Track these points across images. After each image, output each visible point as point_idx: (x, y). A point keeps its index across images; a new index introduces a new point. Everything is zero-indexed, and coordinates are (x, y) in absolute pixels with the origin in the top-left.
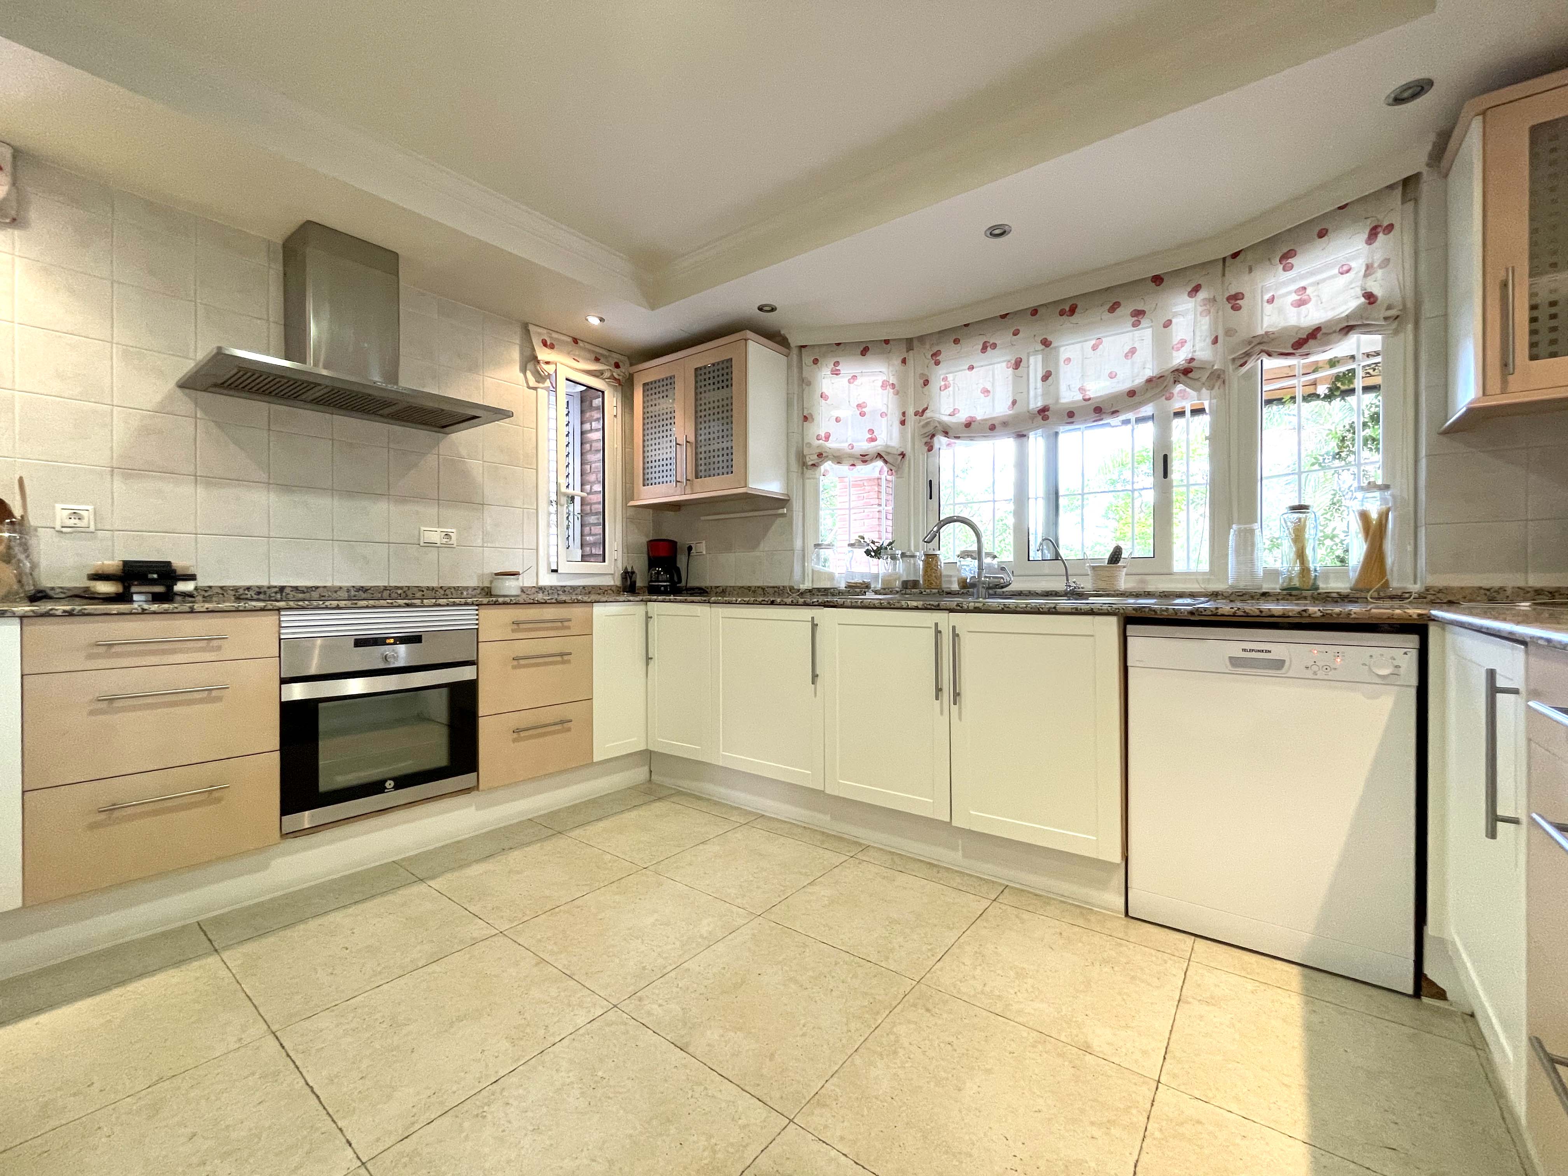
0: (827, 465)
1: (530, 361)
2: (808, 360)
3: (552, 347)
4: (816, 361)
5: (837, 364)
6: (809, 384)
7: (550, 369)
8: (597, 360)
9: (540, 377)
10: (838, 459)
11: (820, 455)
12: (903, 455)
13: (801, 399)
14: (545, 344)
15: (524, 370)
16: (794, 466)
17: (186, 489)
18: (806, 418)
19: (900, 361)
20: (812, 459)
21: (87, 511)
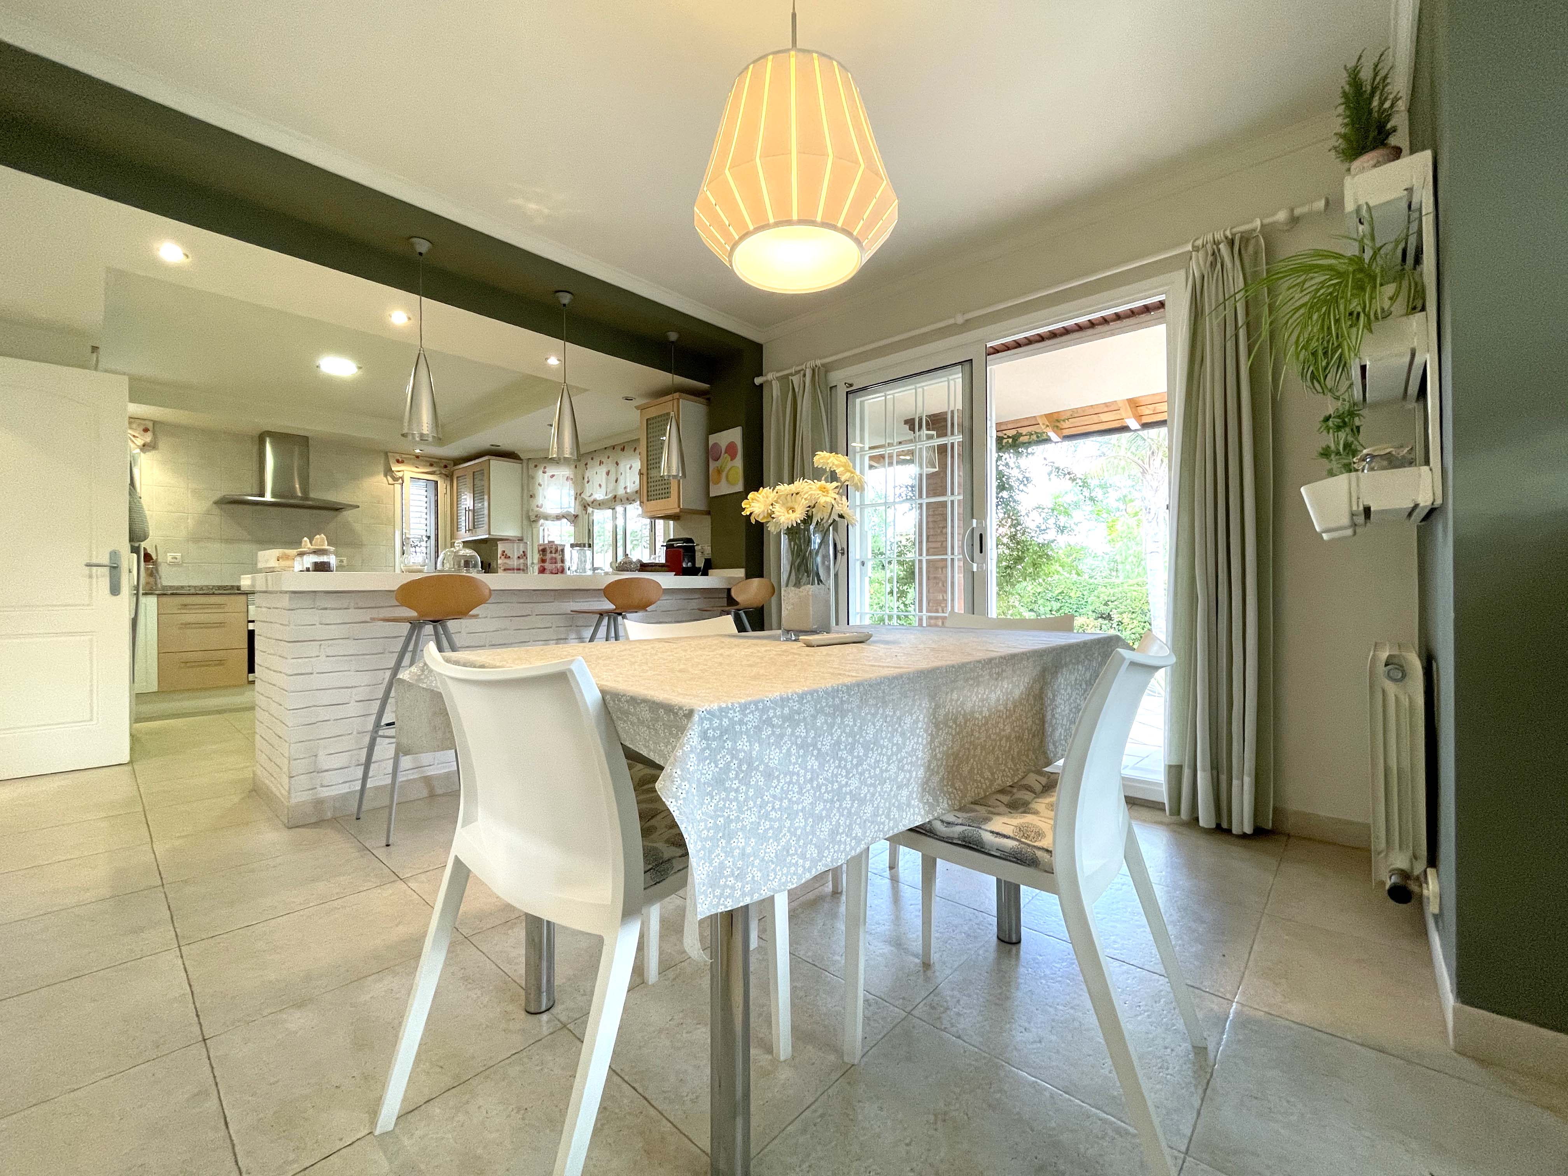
0: (542, 521)
1: (388, 471)
2: (531, 465)
3: (402, 462)
4: (536, 466)
5: (545, 468)
6: (533, 478)
7: (400, 474)
8: (431, 465)
9: (395, 479)
10: (546, 518)
11: (536, 516)
12: (576, 516)
13: (528, 485)
14: (398, 461)
15: (386, 476)
16: (525, 522)
17: (217, 546)
18: (531, 496)
19: (573, 466)
20: (533, 518)
21: (178, 555)
